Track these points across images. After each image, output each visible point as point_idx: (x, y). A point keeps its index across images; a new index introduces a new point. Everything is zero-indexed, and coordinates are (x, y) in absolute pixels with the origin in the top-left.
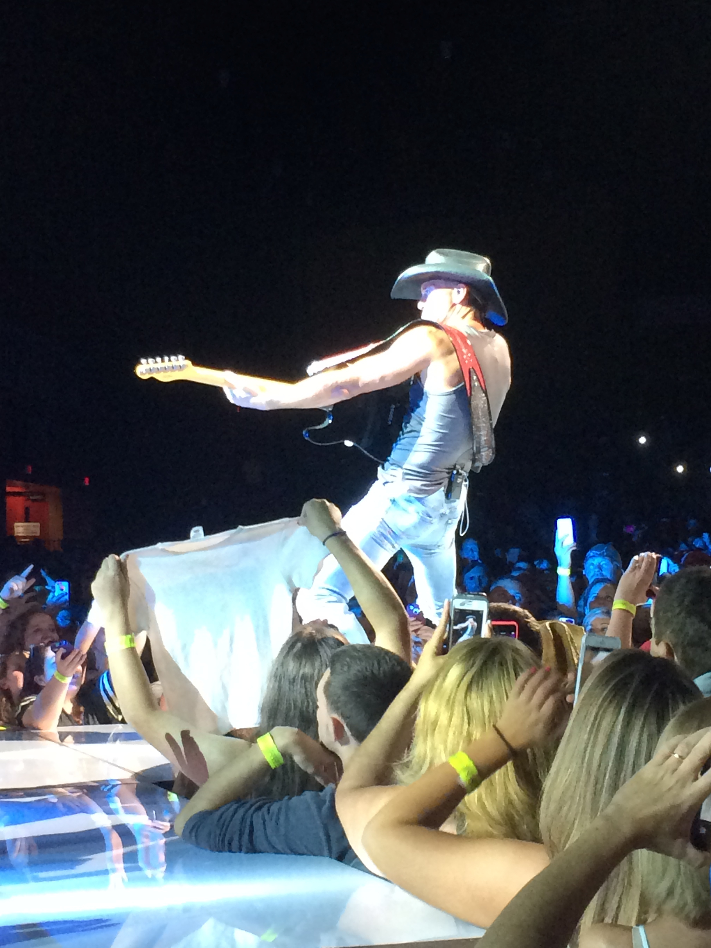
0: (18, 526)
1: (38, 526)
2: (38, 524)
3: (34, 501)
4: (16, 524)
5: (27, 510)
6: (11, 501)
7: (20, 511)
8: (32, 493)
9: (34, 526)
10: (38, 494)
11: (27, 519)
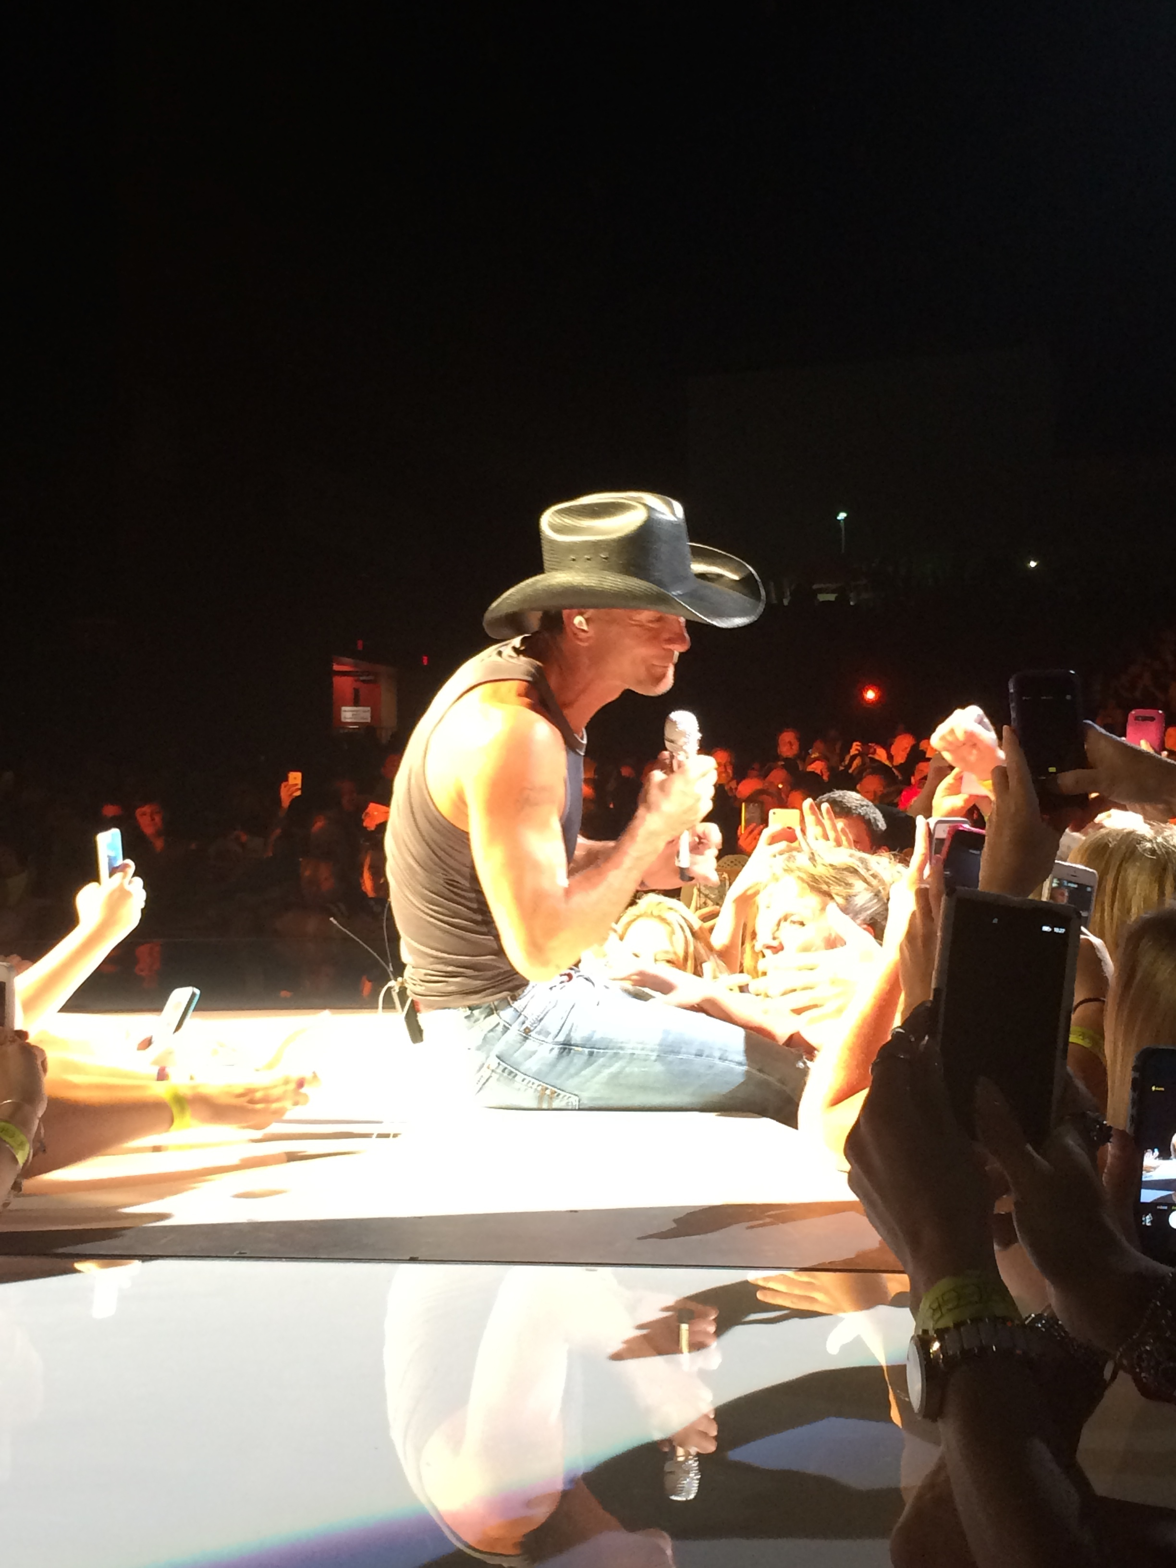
0: (345, 711)
1: (368, 711)
2: (369, 708)
3: (364, 682)
4: (343, 708)
5: (356, 691)
6: (337, 681)
7: (349, 694)
8: (363, 673)
9: (365, 712)
10: (369, 674)
11: (356, 703)
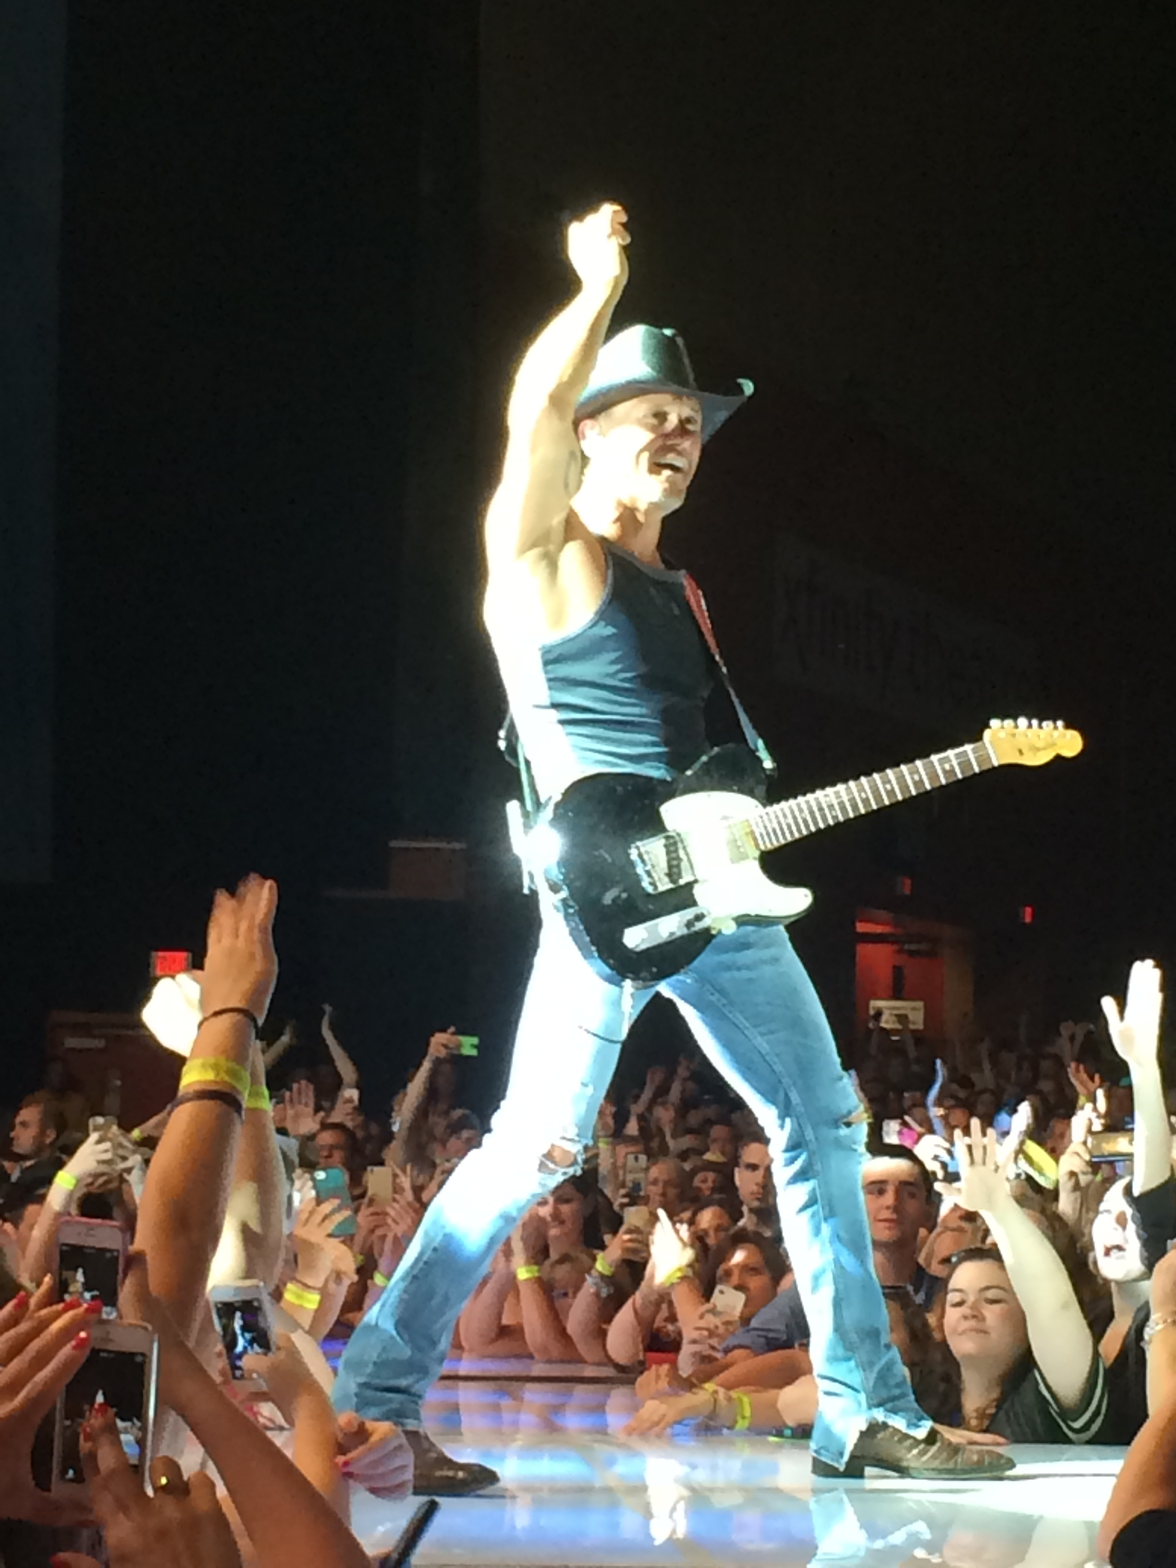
1: (919, 1010)
2: (920, 1005)
3: (912, 954)
4: (877, 1004)
5: (898, 971)
6: (864, 950)
7: (884, 976)
8: (909, 938)
9: (912, 1011)
10: (921, 940)
11: (897, 994)
